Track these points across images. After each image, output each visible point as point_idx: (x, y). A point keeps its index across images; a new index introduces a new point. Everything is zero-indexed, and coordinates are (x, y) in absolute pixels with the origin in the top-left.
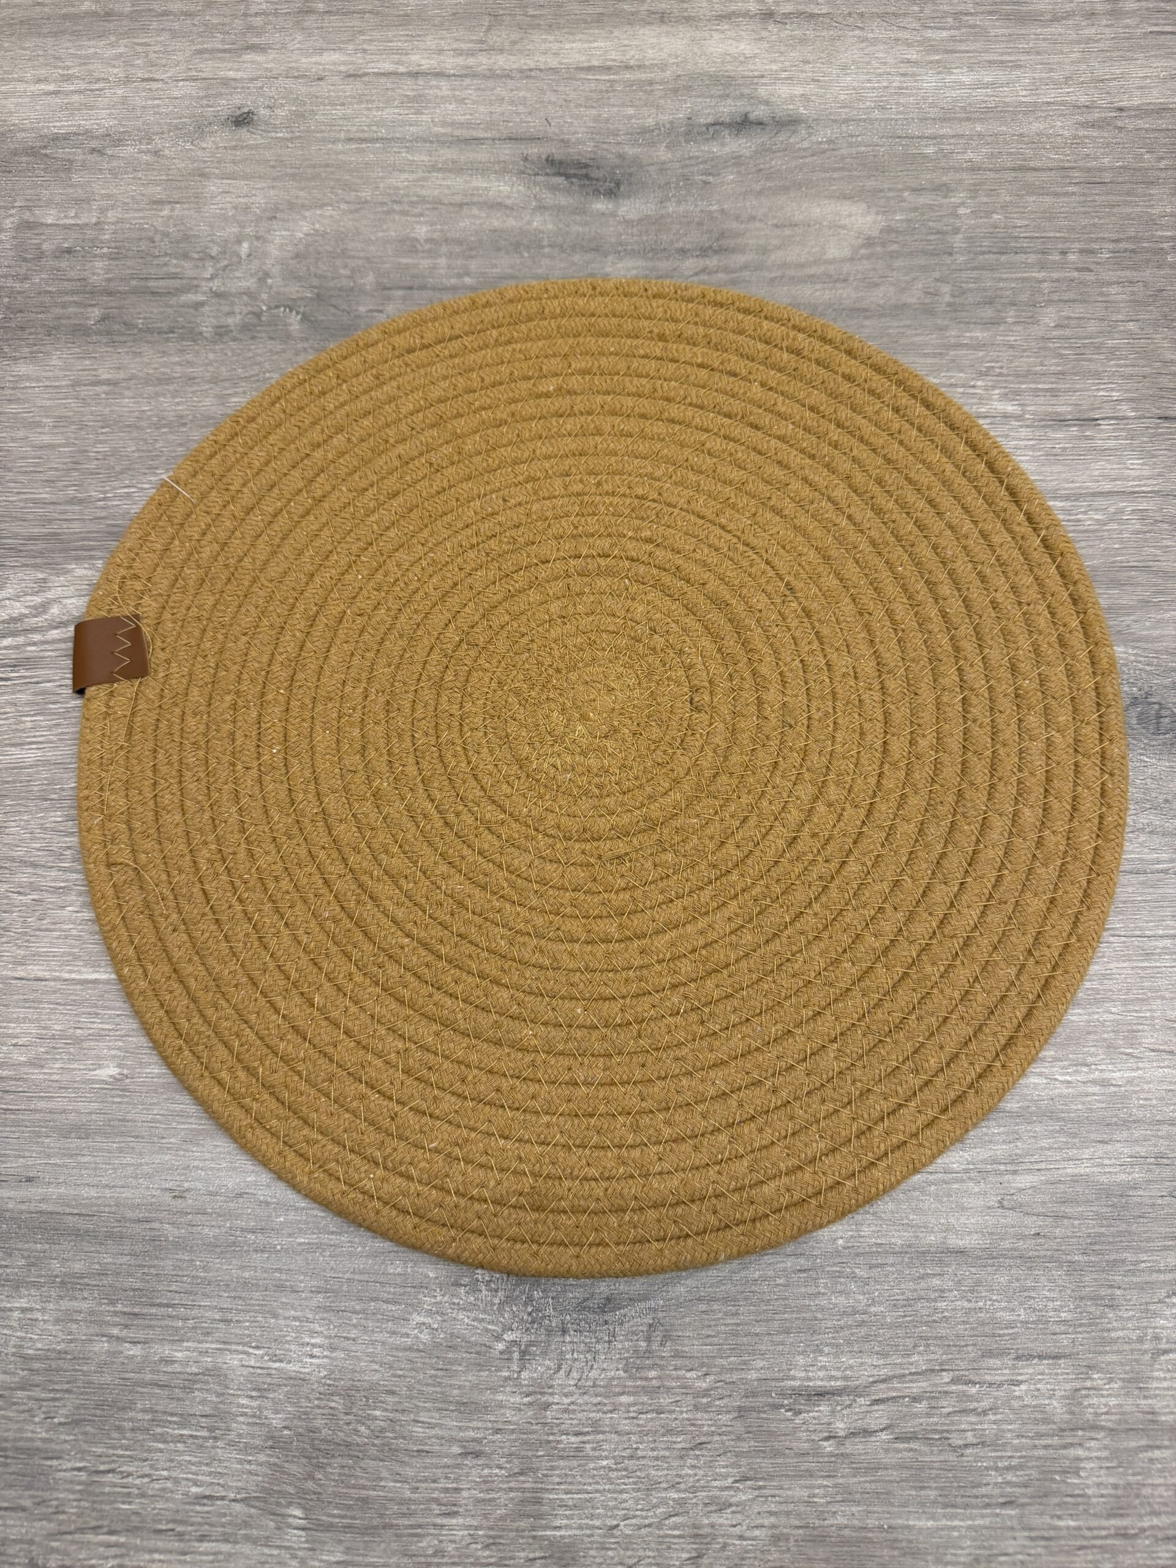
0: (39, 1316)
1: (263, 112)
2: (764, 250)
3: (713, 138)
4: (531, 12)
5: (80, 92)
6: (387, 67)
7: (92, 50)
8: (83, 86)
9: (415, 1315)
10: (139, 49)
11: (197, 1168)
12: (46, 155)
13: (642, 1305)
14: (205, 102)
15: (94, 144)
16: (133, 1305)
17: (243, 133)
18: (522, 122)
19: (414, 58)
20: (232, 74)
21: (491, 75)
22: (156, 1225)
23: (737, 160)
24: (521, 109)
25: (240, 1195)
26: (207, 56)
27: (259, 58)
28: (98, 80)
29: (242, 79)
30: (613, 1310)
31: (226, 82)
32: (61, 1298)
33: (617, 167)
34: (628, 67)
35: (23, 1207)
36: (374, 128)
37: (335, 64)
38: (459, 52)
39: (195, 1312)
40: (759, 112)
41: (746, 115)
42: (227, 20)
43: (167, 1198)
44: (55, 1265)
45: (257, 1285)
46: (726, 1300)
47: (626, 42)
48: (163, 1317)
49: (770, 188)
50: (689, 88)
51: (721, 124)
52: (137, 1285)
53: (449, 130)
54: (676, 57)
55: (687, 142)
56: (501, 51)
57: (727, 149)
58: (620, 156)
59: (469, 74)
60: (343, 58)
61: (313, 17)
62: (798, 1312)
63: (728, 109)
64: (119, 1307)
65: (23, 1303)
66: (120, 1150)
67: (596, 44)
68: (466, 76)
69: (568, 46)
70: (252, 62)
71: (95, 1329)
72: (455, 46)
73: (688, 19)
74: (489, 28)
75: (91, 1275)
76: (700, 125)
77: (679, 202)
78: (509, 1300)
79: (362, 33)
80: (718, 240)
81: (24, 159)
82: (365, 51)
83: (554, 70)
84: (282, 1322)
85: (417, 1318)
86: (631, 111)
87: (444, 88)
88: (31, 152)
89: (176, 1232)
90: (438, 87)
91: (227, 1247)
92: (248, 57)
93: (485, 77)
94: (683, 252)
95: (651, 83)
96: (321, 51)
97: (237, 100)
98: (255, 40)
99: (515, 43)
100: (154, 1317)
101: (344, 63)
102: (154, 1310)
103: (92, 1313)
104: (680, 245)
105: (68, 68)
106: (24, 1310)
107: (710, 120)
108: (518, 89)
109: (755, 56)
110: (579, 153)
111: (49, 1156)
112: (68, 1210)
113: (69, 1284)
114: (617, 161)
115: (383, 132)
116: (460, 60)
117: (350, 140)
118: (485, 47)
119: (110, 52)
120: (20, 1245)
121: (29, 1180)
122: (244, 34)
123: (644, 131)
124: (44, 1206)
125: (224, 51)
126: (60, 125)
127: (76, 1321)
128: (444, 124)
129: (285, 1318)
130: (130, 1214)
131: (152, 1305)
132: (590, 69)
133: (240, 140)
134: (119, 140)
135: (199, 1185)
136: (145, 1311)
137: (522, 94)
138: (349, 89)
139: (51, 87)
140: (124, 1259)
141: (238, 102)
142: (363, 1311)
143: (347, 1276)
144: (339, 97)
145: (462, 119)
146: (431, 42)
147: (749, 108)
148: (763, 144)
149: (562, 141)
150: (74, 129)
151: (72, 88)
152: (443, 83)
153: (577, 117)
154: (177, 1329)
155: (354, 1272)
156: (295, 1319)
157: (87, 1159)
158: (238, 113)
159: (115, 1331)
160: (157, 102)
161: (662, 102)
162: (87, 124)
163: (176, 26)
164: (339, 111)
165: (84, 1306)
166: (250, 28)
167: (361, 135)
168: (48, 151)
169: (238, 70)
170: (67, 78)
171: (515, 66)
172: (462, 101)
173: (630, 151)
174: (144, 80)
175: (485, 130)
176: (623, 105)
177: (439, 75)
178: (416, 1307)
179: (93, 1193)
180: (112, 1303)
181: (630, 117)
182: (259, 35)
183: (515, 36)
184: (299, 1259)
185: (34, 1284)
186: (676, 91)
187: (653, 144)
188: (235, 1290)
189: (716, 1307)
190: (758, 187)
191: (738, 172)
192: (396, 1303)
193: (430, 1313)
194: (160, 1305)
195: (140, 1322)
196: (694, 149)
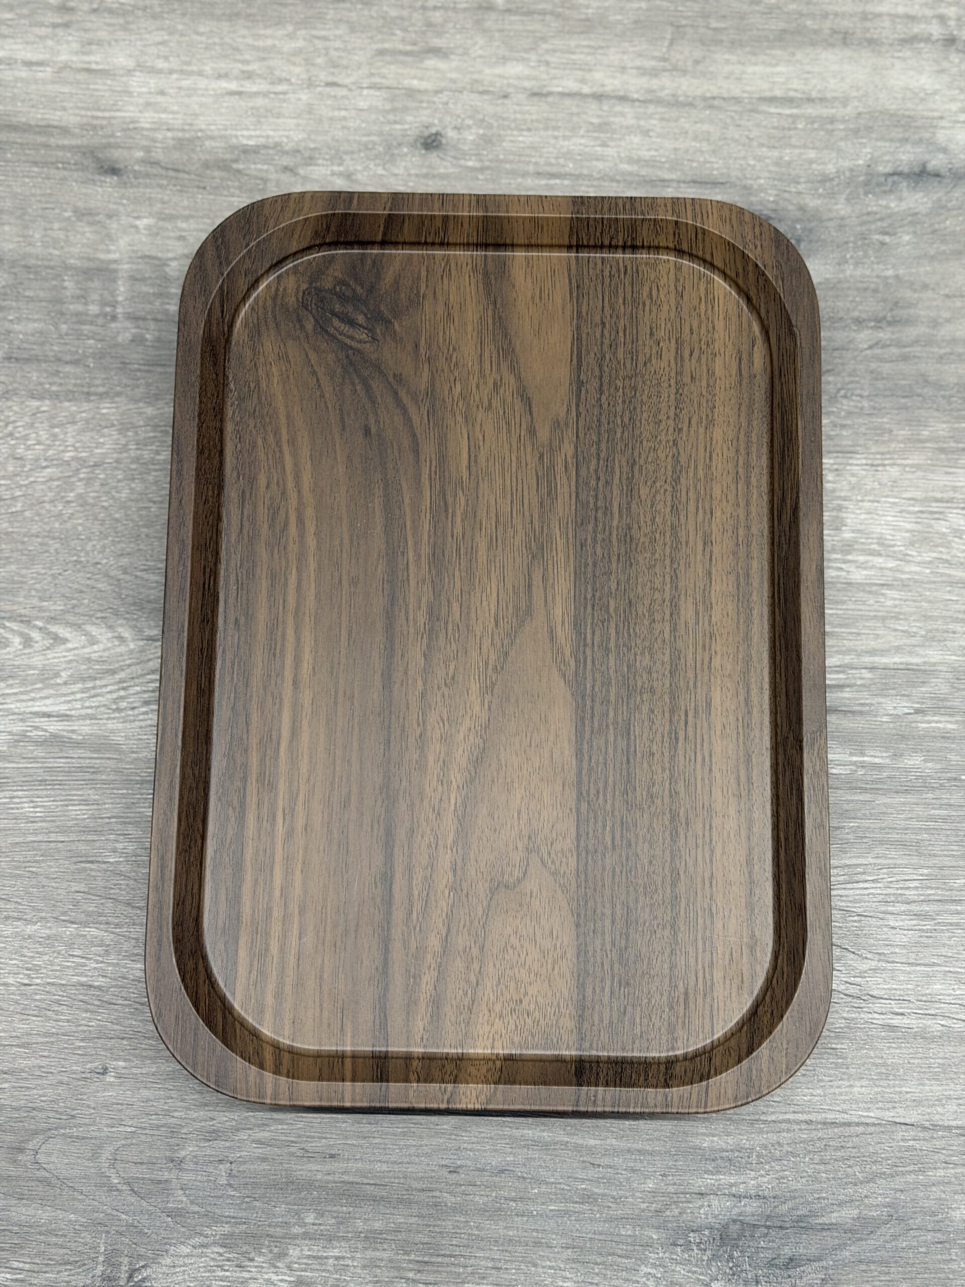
0: (350, 1262)
1: (451, 134)
2: (935, 323)
3: (891, 191)
4: (714, 24)
5: (265, 95)
6: (571, 85)
7: (269, 42)
8: (263, 87)
9: (643, 1267)
10: (319, 44)
11: (466, 1149)
12: (239, 171)
13: (817, 1264)
14: (391, 117)
15: (286, 161)
16: (424, 1255)
17: (433, 157)
18: (706, 162)
19: (598, 76)
20: (415, 83)
21: (676, 103)
22: (437, 1194)
23: (913, 219)
24: (705, 146)
25: (502, 1171)
26: (388, 58)
27: (442, 65)
28: (281, 81)
29: (426, 91)
30: (795, 1268)
31: (411, 93)
32: (366, 1249)
33: (798, 221)
34: (810, 100)
35: (330, 1178)
36: (561, 161)
37: (518, 78)
38: (643, 71)
39: (472, 1261)
40: (937, 162)
41: (924, 165)
42: (405, 13)
43: (444, 1172)
44: (359, 1223)
45: (520, 1242)
46: (881, 1263)
47: (808, 68)
48: (448, 1265)
49: (944, 252)
50: (869, 129)
51: (900, 174)
52: (426, 1240)
53: (633, 168)
54: (858, 89)
55: (866, 194)
56: (684, 72)
57: (904, 206)
58: (802, 209)
59: (652, 99)
60: (527, 72)
61: (493, 16)
62: (936, 1273)
63: (907, 156)
64: (413, 1257)
65: (336, 1253)
66: (404, 1134)
67: (778, 69)
68: (650, 101)
69: (750, 69)
70: (436, 70)
71: (394, 1273)
72: (638, 63)
73: (871, 42)
74: (672, 43)
75: (388, 1232)
76: (879, 175)
77: (856, 264)
78: (714, 1257)
79: (544, 39)
80: (892, 310)
81: (217, 173)
82: (547, 63)
83: (737, 100)
84: (540, 1270)
85: (645, 1269)
86: (812, 154)
87: (627, 115)
88: (223, 166)
89: (453, 1199)
90: (623, 114)
91: (494, 1212)
92: (431, 62)
93: (669, 104)
94: (858, 321)
95: (832, 120)
96: (505, 60)
97: (424, 116)
98: (436, 42)
99: (697, 62)
100: (440, 1264)
101: (528, 78)
102: (440, 1260)
103: (391, 1261)
104: (856, 314)
105: (247, 62)
106: (337, 1258)
107: (888, 169)
108: (702, 121)
109: (936, 92)
110: (761, 203)
111: (346, 1138)
112: (365, 1181)
113: (372, 1239)
114: (798, 214)
115: (570, 167)
116: (644, 82)
117: (539, 174)
118: (667, 65)
119: (289, 46)
120: (329, 1208)
121: (332, 1156)
122: (424, 33)
123: (825, 179)
124: (346, 1178)
125: (406, 53)
126: (248, 137)
127: (379, 1267)
128: (630, 161)
129: (543, 1267)
130: (415, 1185)
131: (438, 1255)
132: (772, 100)
133: (430, 167)
134: (311, 158)
135: (469, 1163)
136: (433, 1260)
137: (706, 127)
138: (536, 110)
139: (233, 86)
140: (414, 1220)
141: (424, 119)
142: (603, 1263)
143: (590, 1236)
144: (525, 121)
145: (646, 154)
146: (614, 56)
147: (927, 157)
148: (939, 200)
149: (745, 187)
150: (262, 141)
151: (254, 89)
152: (627, 109)
153: (759, 159)
154: (459, 1274)
155: (595, 1233)
156: (550, 1268)
157: (377, 1141)
158: (426, 133)
159: (411, 1275)
160: (343, 113)
161: (842, 144)
162: (276, 136)
163: (353, 16)
164: (525, 139)
165: (385, 1255)
166: (429, 25)
167: (548, 169)
168: (240, 166)
169: (421, 79)
170: (249, 76)
171: (698, 93)
172: (646, 133)
173: (812, 203)
174: (328, 84)
175: (671, 169)
176: (805, 146)
177: (623, 99)
178: (643, 1261)
179: (385, 1167)
180: (406, 1253)
181: (811, 162)
182: (439, 34)
183: (697, 54)
184: (551, 1222)
185: (344, 1238)
186: (856, 132)
187: (832, 195)
188: (502, 1245)
189: (873, 1267)
190: (932, 252)
191: (914, 232)
192: (627, 1257)
193: (654, 1266)
194: (444, 1256)
195: (430, 1268)
196: (874, 204)
